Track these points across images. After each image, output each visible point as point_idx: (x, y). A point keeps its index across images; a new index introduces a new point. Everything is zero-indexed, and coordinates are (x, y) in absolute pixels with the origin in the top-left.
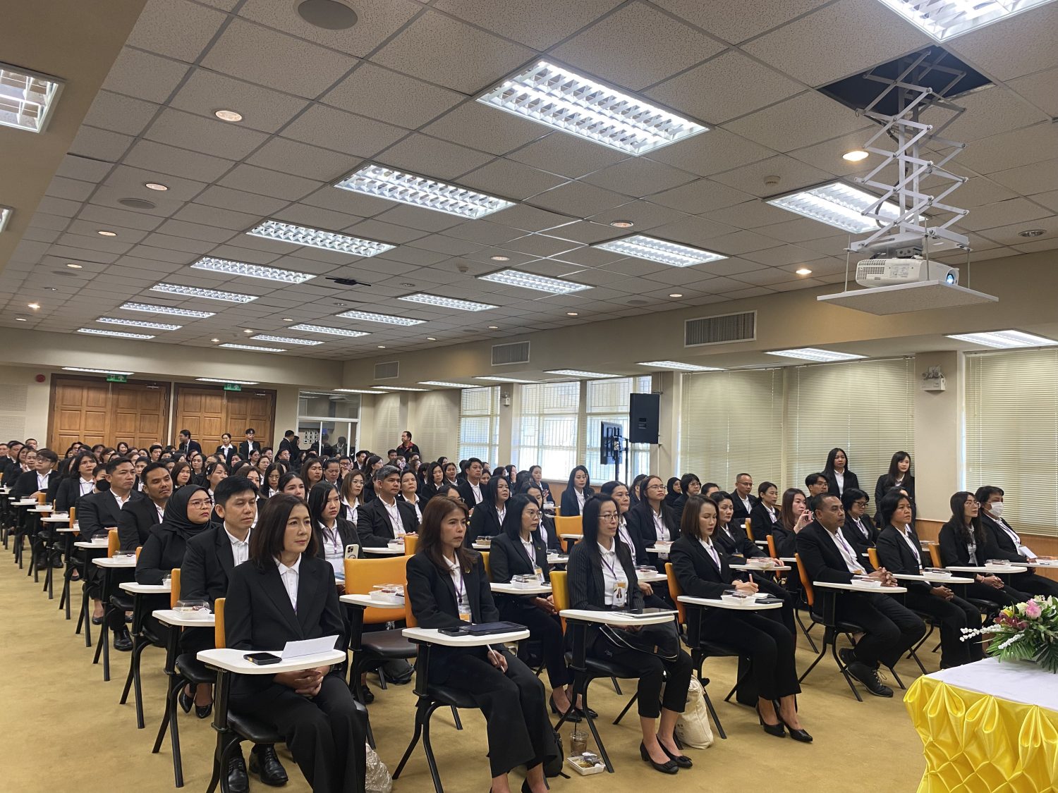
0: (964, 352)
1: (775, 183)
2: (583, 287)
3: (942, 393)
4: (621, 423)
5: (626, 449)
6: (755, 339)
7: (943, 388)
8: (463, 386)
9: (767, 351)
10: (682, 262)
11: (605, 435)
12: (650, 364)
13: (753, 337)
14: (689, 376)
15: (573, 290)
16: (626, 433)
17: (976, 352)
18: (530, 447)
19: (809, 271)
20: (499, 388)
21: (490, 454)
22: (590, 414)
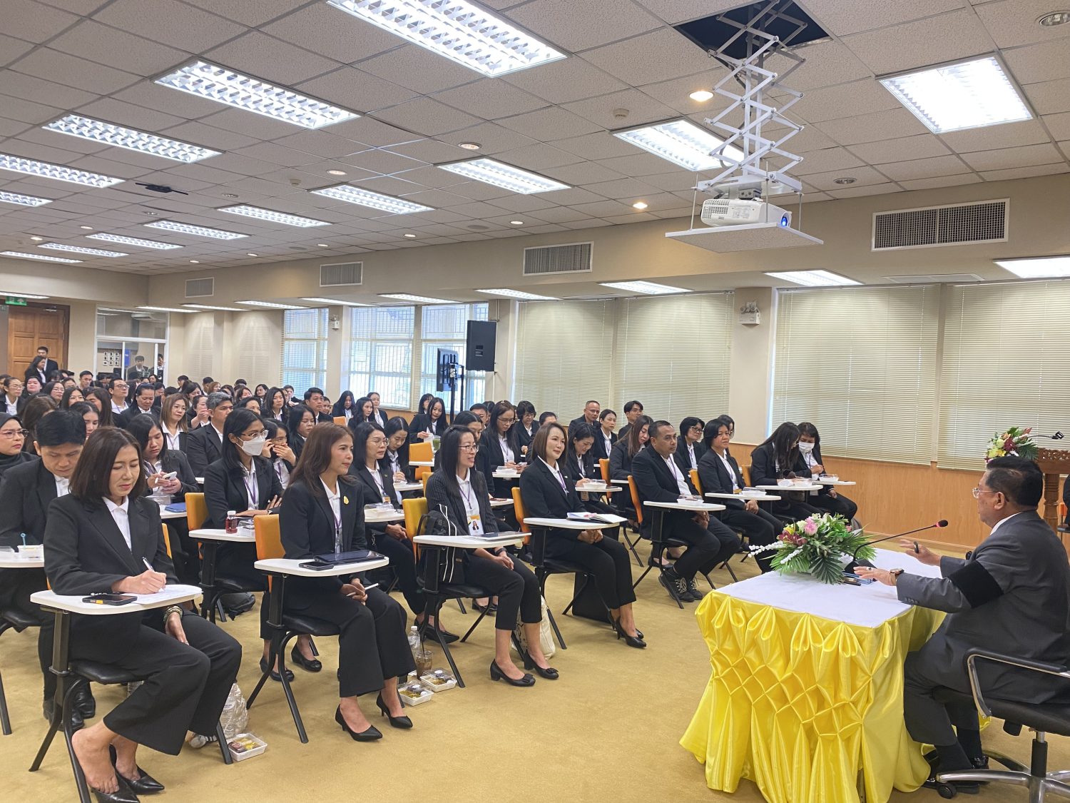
0: (778, 289)
1: (624, 116)
2: (423, 208)
3: (757, 327)
4: (457, 349)
5: (462, 377)
6: (591, 270)
7: (758, 322)
8: (286, 307)
9: (601, 282)
10: (526, 189)
11: (441, 362)
12: (488, 291)
14: (525, 303)
15: (412, 210)
16: (462, 359)
17: (788, 289)
18: (361, 373)
19: (646, 206)
20: (327, 310)
21: (318, 380)
22: (425, 340)
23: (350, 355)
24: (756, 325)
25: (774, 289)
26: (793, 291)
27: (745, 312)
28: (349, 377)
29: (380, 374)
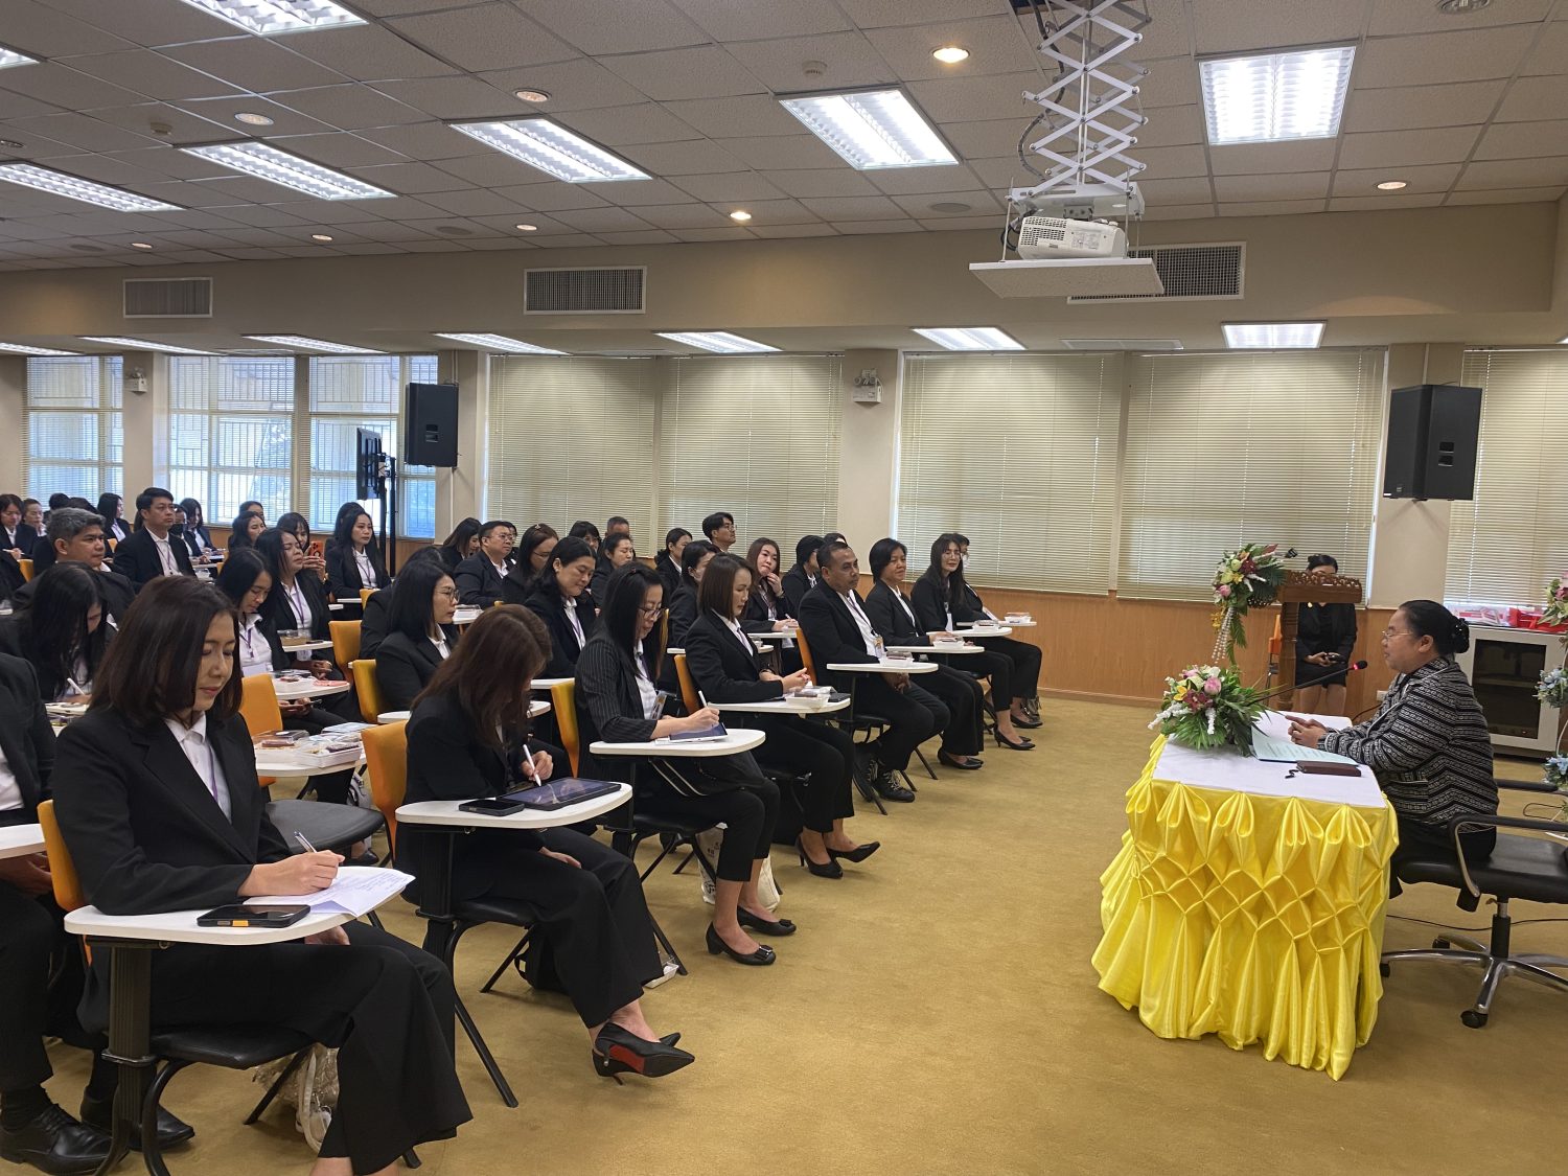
0: (907, 352)
1: (818, 72)
2: (377, 192)
3: (877, 406)
4: (378, 430)
5: (392, 475)
6: (643, 311)
7: (879, 400)
9: (659, 332)
11: (363, 452)
12: (453, 336)
13: (640, 307)
14: (503, 360)
16: (391, 446)
17: (918, 354)
18: (192, 468)
19: (749, 217)
20: (120, 359)
21: (103, 480)
22: (318, 414)
23: (169, 438)
24: (877, 403)
25: (900, 353)
26: (925, 357)
27: (862, 384)
28: (169, 476)
29: (230, 470)
